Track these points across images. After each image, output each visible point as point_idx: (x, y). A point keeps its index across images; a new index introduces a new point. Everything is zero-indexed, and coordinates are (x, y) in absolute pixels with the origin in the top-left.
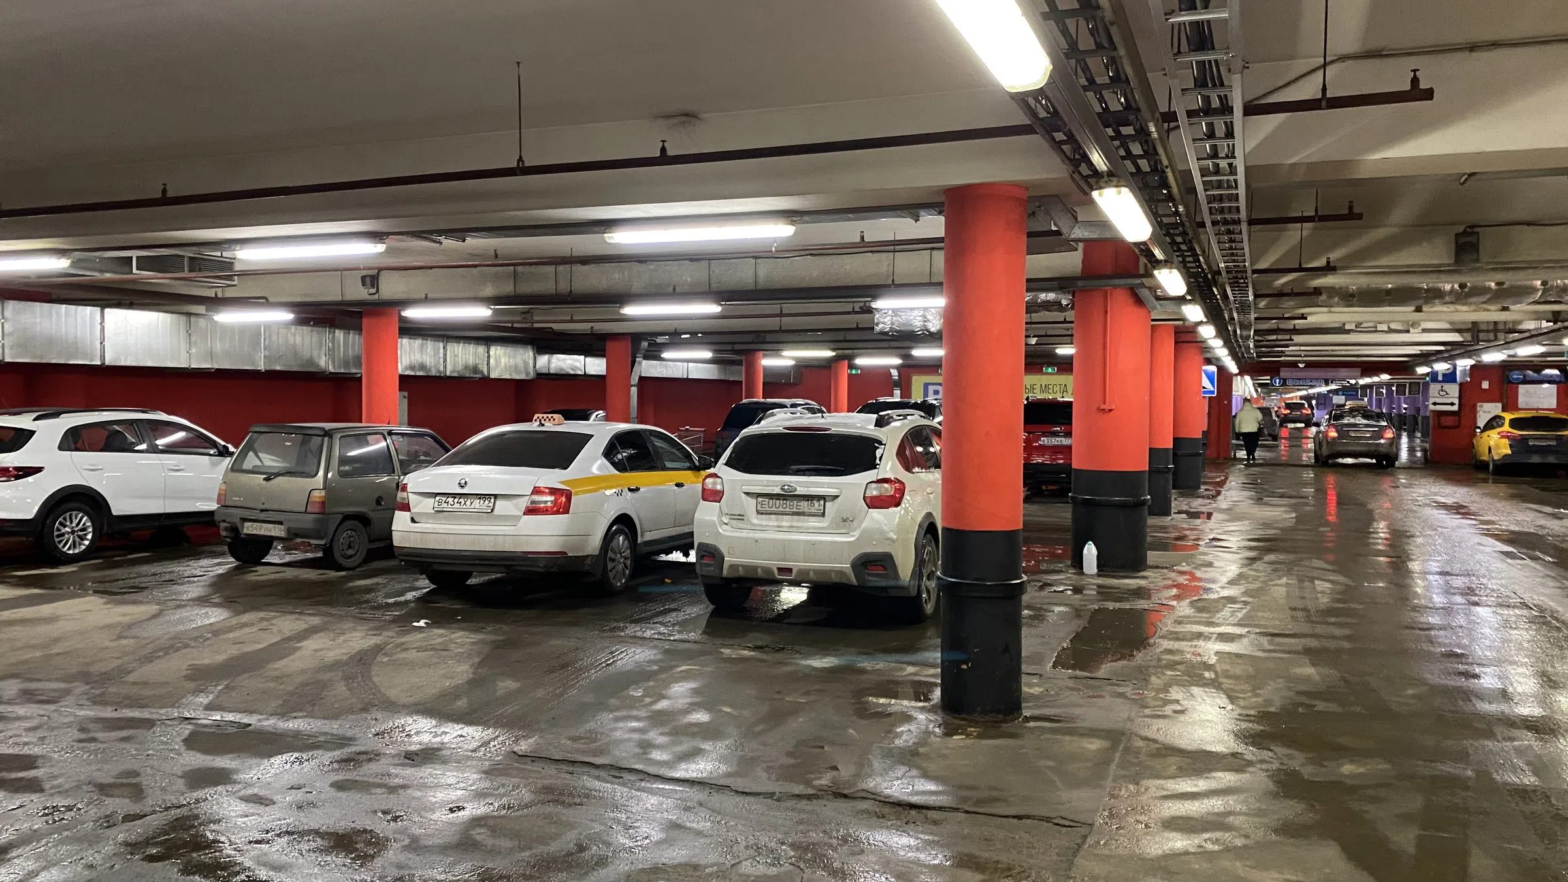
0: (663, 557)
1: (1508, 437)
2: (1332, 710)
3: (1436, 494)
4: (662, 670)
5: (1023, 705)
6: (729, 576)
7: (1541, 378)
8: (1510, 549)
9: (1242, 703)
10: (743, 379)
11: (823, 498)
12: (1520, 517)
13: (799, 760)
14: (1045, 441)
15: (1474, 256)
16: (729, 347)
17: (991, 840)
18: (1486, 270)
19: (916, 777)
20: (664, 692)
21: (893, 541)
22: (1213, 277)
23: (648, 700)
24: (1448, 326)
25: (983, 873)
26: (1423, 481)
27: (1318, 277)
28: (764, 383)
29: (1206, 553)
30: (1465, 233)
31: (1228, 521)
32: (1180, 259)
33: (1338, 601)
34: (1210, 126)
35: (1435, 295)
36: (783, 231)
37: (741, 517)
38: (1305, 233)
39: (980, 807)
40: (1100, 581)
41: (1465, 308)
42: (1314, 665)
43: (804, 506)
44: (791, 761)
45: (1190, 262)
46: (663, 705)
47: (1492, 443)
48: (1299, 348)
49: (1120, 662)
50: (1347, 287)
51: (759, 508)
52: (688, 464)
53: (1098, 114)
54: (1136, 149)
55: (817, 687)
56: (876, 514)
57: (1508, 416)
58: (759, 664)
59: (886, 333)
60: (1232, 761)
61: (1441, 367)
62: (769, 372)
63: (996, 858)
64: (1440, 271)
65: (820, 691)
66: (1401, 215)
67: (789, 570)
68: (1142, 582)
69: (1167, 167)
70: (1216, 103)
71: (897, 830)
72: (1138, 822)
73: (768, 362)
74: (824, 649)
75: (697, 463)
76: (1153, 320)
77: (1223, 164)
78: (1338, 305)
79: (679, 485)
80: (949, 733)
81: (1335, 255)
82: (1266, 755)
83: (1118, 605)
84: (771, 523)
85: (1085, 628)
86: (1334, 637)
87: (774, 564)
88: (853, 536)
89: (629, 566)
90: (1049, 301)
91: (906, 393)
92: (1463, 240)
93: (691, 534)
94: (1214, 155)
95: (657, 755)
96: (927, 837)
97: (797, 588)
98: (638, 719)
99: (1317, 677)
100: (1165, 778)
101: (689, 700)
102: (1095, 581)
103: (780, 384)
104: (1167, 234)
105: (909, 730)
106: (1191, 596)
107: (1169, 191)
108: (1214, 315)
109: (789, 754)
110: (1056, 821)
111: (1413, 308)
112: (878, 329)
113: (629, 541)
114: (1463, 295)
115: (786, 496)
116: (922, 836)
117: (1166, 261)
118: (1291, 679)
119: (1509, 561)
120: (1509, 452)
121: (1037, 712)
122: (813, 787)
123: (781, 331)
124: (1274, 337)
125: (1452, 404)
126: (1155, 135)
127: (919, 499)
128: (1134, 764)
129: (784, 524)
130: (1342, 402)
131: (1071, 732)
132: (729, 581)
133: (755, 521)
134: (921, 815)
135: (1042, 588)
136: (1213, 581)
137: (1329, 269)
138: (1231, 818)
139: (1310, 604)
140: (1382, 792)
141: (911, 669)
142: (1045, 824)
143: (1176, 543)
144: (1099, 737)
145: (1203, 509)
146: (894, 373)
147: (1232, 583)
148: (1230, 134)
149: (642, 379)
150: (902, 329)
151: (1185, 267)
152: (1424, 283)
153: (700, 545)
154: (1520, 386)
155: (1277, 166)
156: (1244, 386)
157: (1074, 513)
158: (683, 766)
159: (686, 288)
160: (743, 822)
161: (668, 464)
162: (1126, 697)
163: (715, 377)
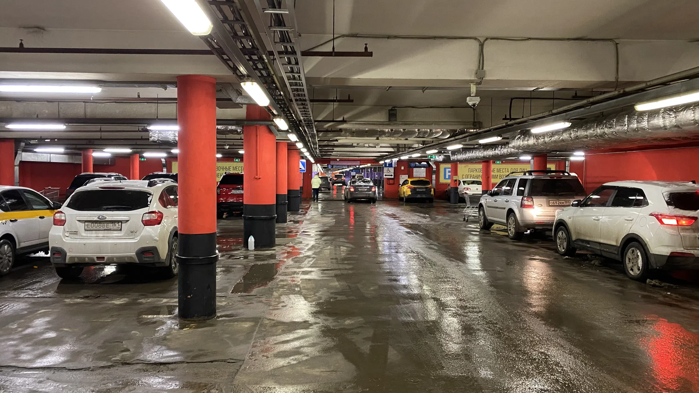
0: (33, 255)
1: (410, 188)
2: (344, 299)
3: (385, 210)
4: (30, 313)
5: (217, 311)
6: (70, 263)
7: (421, 166)
8: (409, 230)
9: (310, 300)
10: (82, 163)
11: (121, 222)
12: (413, 218)
13: (104, 350)
14: (234, 192)
15: (395, 119)
16: (74, 146)
17: (198, 374)
18: (399, 124)
19: (165, 350)
20: (30, 324)
21: (157, 241)
22: (299, 123)
23: (20, 329)
24: (389, 145)
25: (193, 389)
26: (381, 205)
27: (340, 124)
28: (93, 165)
29: (300, 238)
30: (392, 110)
31: (310, 224)
32: (285, 114)
33: (348, 254)
34: (289, 59)
35: (382, 133)
36: (95, 90)
37: (76, 233)
38: (335, 106)
39: (194, 360)
40: (255, 253)
41: (393, 139)
42: (338, 281)
43: (110, 226)
44: (101, 351)
45: (289, 116)
46: (29, 331)
47: (405, 190)
48: (336, 152)
49: (261, 287)
50: (352, 129)
51: (86, 228)
52: (47, 207)
53: (240, 49)
54: (260, 66)
55: (116, 313)
56: (148, 228)
57: (410, 180)
58: (85, 305)
59: (155, 142)
60: (305, 325)
61: (388, 161)
62: (96, 160)
63: (200, 382)
64: (384, 124)
65: (118, 315)
66: (370, 101)
67: (103, 258)
68: (273, 252)
69: (273, 75)
70: (290, 50)
71: (153, 376)
72: (263, 356)
73: (96, 154)
74: (121, 294)
75: (52, 206)
76: (277, 140)
77: (296, 75)
78: (348, 136)
79: (41, 218)
80: (181, 328)
81: (346, 116)
82: (318, 320)
83: (262, 263)
84: (93, 235)
85: (247, 273)
86: (346, 269)
87: (94, 255)
88: (136, 239)
89: (11, 261)
90: (233, 130)
91: (169, 170)
92: (391, 112)
93: (47, 243)
94: (292, 71)
95: (24, 357)
96: (168, 377)
97: (109, 266)
98: (13, 340)
99: (339, 286)
100: (277, 335)
101: (45, 327)
102: (253, 253)
103: (104, 165)
104: (278, 104)
105: (162, 329)
106: (292, 257)
107: (276, 85)
108: (302, 138)
109: (100, 347)
110: (228, 361)
111: (375, 138)
112: (151, 139)
113: (11, 248)
114: (392, 134)
115: (101, 221)
116: (165, 377)
117: (278, 115)
118: (329, 288)
119: (408, 235)
120: (410, 193)
121: (223, 314)
122: (111, 362)
123: (101, 139)
124: (327, 148)
125: (392, 175)
126: (266, 61)
127: (170, 220)
128: (264, 331)
129: (100, 235)
130: (355, 174)
131: (237, 321)
132: (70, 265)
133: (84, 234)
134: (165, 367)
135: (229, 258)
136: (302, 249)
137: (344, 121)
138: (302, 349)
139: (337, 256)
140: (359, 330)
141: (165, 300)
142: (223, 363)
143: (288, 234)
144: (249, 321)
145: (300, 219)
146: (163, 160)
147: (309, 250)
148: (297, 63)
149: (21, 162)
150: (164, 140)
151: (287, 118)
152: (379, 128)
153: (53, 248)
154: (414, 169)
155: (319, 78)
156: (317, 168)
157: (245, 223)
158: (39, 361)
159: (46, 115)
160: (71, 384)
161: (34, 207)
162: (263, 303)
163: (67, 161)
